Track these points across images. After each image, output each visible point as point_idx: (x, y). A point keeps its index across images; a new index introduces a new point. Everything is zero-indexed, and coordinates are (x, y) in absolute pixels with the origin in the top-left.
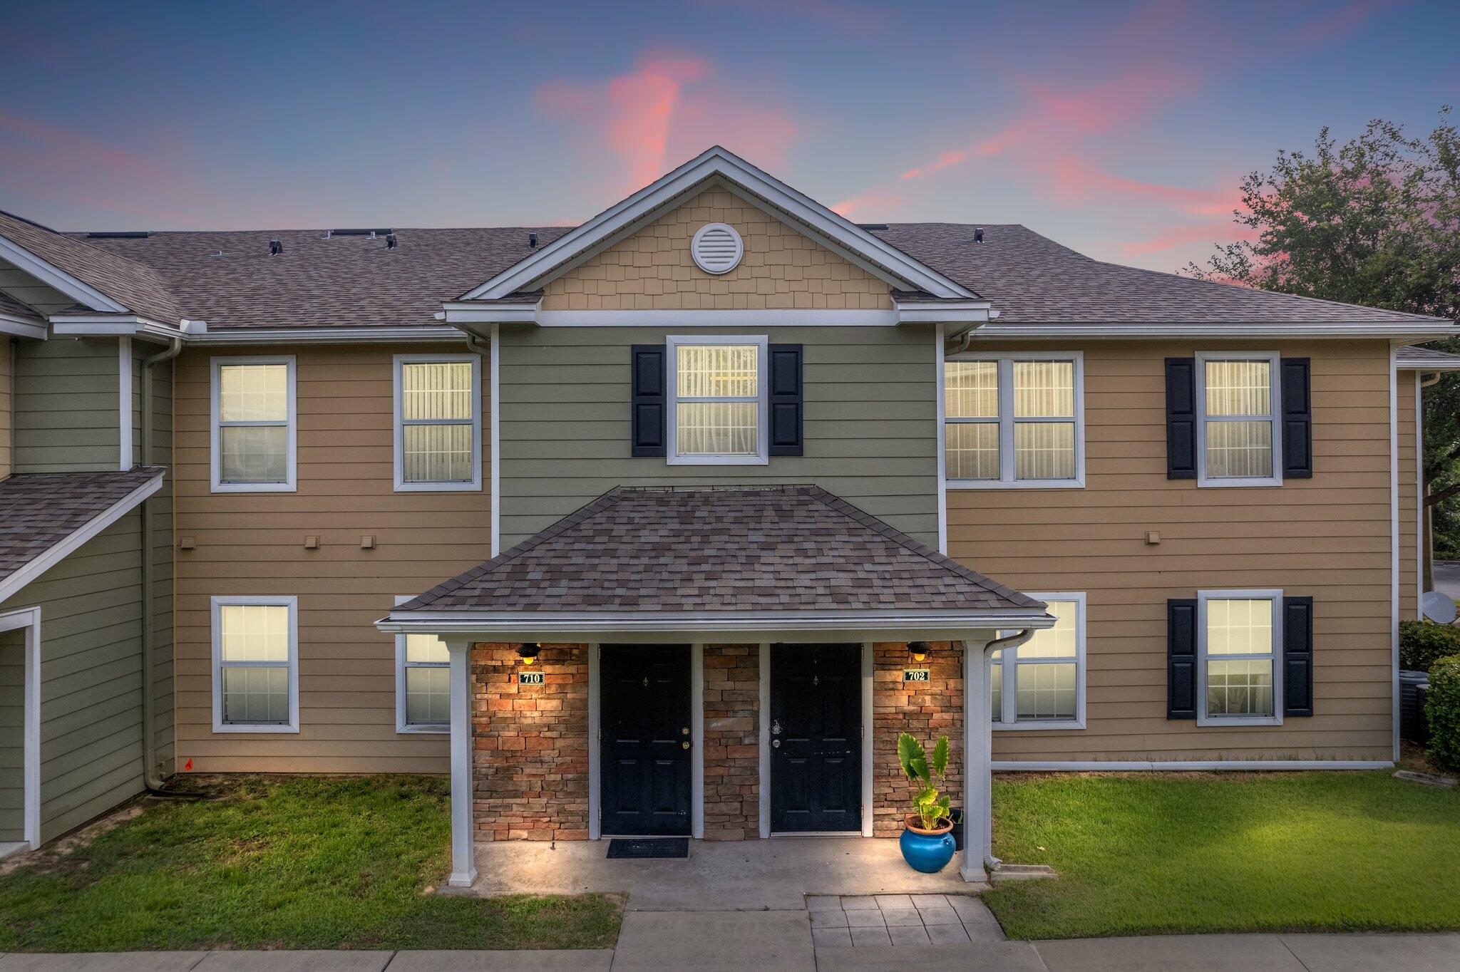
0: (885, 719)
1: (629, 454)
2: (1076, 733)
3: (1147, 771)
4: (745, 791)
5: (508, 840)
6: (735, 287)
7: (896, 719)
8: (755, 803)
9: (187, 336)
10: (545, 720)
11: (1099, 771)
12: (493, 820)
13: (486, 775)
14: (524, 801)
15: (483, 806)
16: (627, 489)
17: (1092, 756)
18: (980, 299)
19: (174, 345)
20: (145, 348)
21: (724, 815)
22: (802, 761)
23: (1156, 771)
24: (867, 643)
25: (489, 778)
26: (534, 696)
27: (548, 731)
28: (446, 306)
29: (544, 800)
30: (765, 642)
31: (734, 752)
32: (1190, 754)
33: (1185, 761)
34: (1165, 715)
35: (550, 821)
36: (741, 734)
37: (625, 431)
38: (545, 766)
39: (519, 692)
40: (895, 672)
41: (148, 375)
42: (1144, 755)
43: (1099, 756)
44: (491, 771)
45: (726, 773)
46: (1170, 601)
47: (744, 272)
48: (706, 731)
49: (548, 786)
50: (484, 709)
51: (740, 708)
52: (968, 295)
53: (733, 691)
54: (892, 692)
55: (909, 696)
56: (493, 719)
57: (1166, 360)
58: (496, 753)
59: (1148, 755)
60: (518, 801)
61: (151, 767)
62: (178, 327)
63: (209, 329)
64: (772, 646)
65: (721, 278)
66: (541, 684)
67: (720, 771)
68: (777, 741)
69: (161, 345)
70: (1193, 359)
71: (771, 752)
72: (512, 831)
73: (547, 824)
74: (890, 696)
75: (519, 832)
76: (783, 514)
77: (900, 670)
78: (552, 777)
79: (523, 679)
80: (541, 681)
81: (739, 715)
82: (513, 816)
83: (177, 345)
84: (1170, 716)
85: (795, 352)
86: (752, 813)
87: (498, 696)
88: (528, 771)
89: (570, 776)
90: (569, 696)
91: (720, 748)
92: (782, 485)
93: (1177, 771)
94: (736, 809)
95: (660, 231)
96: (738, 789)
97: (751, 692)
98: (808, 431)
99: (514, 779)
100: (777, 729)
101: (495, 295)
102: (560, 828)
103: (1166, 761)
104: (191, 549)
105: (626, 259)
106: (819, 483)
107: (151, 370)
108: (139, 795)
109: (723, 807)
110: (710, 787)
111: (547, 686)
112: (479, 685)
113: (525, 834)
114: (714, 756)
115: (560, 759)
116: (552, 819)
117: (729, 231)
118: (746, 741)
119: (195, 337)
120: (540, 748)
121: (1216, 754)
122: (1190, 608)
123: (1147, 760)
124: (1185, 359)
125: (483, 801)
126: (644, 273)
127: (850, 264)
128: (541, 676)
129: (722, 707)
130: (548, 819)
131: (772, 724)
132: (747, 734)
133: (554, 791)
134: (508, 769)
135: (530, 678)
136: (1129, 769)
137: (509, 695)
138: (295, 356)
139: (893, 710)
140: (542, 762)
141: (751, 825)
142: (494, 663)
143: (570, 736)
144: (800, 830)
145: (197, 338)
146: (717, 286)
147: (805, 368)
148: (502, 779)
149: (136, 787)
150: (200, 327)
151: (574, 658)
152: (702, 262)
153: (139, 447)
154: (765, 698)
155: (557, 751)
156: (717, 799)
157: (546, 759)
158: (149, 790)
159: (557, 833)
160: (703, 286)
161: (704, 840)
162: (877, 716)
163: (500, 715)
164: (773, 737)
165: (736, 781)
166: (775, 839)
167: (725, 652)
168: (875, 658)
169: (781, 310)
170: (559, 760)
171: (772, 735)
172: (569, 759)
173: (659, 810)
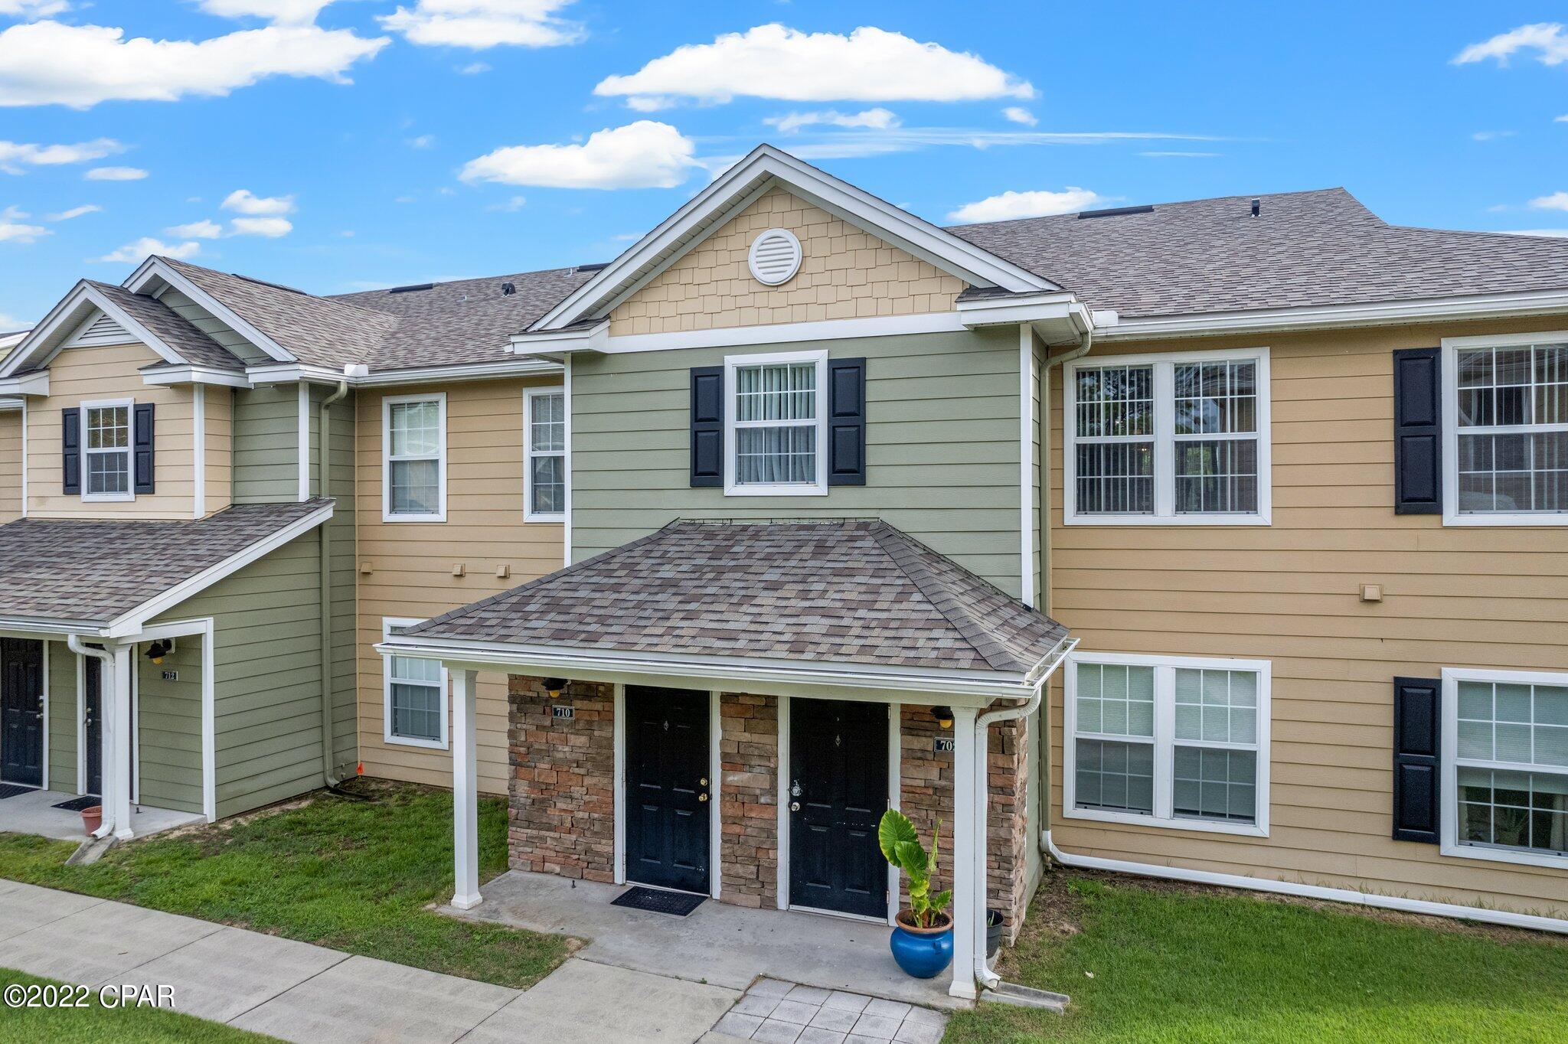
0: (913, 793)
1: (687, 483)
2: (1254, 841)
3: (1355, 905)
4: (760, 854)
5: (543, 872)
6: (794, 298)
7: (925, 794)
8: (773, 869)
9: (355, 379)
10: (574, 756)
11: (1282, 894)
12: (529, 850)
13: (524, 805)
14: (557, 835)
15: (522, 835)
16: (687, 521)
17: (1278, 873)
18: (1063, 290)
19: (340, 388)
20: (320, 391)
21: (740, 877)
22: (823, 830)
23: (1370, 907)
24: (895, 704)
25: (527, 808)
26: (565, 730)
27: (577, 767)
28: (513, 339)
29: (574, 837)
30: (784, 696)
31: (751, 810)
32: (1429, 892)
33: (1421, 900)
34: (1390, 833)
35: (579, 859)
36: (758, 792)
37: (684, 460)
38: (575, 802)
39: (552, 725)
40: (924, 739)
41: (325, 415)
42: (1356, 883)
43: (1287, 875)
44: (529, 801)
45: (742, 832)
46: (1397, 680)
47: (803, 280)
48: (724, 785)
49: (577, 823)
50: (523, 739)
51: (758, 763)
52: (1048, 286)
53: (749, 744)
54: (921, 762)
55: (941, 769)
56: (531, 750)
57: (1396, 352)
58: (533, 784)
59: (1362, 883)
60: (552, 834)
61: (329, 766)
62: (342, 371)
63: (370, 371)
64: (792, 699)
65: (780, 289)
66: (570, 719)
67: (737, 829)
68: (797, 804)
69: (333, 388)
70: (1438, 350)
71: (791, 817)
72: (546, 864)
73: (576, 861)
74: (919, 766)
75: (553, 865)
76: (821, 549)
77: (931, 737)
78: (580, 815)
79: (556, 713)
80: (571, 716)
81: (755, 770)
82: (547, 848)
83: (343, 389)
84: (1397, 836)
85: (858, 366)
86: (769, 880)
87: (535, 728)
88: (560, 805)
89: (596, 816)
90: (596, 733)
91: (736, 804)
92: (844, 518)
93: (1398, 911)
94: (752, 873)
95: (719, 244)
96: (754, 850)
97: (768, 747)
98: (872, 456)
99: (548, 812)
100: (796, 791)
101: (558, 324)
102: (587, 867)
103: (1390, 895)
104: (368, 573)
105: (686, 276)
106: (885, 516)
107: (328, 411)
108: (317, 790)
109: (739, 869)
110: (727, 845)
111: (577, 721)
112: (519, 715)
113: (557, 869)
114: (730, 812)
115: (588, 796)
116: (581, 857)
117: (786, 236)
118: (763, 800)
119: (360, 379)
120: (570, 783)
121: (1473, 898)
122: (1429, 691)
123: (1361, 890)
124: (1428, 350)
125: (522, 830)
126: (703, 290)
127: (920, 262)
128: (571, 711)
129: (738, 760)
130: (577, 857)
131: (792, 785)
132: (765, 792)
133: (582, 828)
134: (542, 801)
135: (561, 711)
136: (1327, 898)
137: (544, 728)
138: (445, 393)
139: (922, 783)
140: (572, 798)
141: (767, 893)
142: (530, 694)
143: (598, 774)
144: (820, 907)
145: (361, 380)
146: (777, 298)
147: (869, 385)
148: (538, 810)
149: (315, 783)
150: (363, 370)
151: (600, 694)
152: (759, 274)
153: (316, 480)
154: (783, 754)
155: (585, 789)
156: (733, 859)
157: (575, 795)
158: (327, 787)
159: (585, 871)
160: (761, 299)
161: (721, 902)
162: (905, 789)
163: (536, 746)
164: (793, 799)
165: (752, 842)
166: (794, 912)
167: (741, 700)
168: (902, 720)
169: (842, 320)
170: (587, 798)
171: (792, 796)
172: (595, 798)
173: (679, 863)
